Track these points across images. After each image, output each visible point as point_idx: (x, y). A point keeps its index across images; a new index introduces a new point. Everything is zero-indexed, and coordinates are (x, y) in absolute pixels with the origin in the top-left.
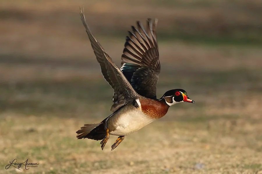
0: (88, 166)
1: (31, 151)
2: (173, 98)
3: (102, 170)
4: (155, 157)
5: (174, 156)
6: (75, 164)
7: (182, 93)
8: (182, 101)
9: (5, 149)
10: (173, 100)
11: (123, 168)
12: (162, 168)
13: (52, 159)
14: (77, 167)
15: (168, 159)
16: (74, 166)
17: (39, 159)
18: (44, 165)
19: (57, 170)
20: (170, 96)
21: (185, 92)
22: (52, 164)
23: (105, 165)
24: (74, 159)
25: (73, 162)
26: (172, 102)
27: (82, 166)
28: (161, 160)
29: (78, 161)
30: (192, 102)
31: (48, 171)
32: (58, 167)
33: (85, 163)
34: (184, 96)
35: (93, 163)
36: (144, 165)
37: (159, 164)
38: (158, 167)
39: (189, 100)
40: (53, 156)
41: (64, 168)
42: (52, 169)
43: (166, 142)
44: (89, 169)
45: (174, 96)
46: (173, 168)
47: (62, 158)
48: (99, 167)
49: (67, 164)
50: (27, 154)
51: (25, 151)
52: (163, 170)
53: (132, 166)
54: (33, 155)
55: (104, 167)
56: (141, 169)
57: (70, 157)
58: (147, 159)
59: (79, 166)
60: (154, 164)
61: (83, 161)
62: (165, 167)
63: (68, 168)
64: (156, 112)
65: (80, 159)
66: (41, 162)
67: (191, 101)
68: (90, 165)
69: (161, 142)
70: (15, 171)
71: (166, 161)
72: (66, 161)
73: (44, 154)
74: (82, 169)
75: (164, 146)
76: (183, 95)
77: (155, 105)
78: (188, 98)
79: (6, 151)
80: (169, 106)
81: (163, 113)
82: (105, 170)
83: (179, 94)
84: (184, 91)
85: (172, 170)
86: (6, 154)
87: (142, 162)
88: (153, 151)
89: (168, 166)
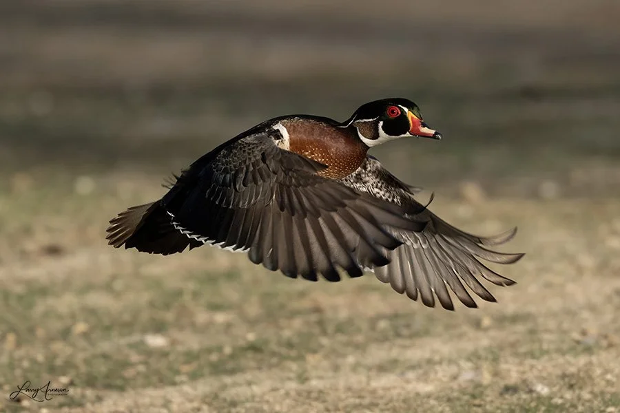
0: (359, 330)
1: (191, 286)
2: (381, 123)
3: (399, 341)
4: (555, 304)
5: (609, 299)
6: (321, 323)
7: (406, 110)
8: (405, 133)
9: (114, 277)
10: (381, 131)
11: (461, 336)
12: (576, 336)
13: (253, 310)
14: (324, 333)
15: (592, 308)
16: (316, 330)
17: (215, 307)
18: (228, 326)
19: (266, 342)
20: (371, 120)
21: (415, 108)
22: (252, 323)
23: (408, 326)
24: (318, 310)
25: (314, 318)
26: (375, 136)
27: (340, 329)
28: (570, 313)
29: (329, 314)
30: (434, 137)
31: (241, 343)
32: (270, 333)
33: (350, 321)
34: (412, 118)
35: (373, 321)
36: (520, 328)
37: (566, 325)
38: (565, 332)
39: (425, 130)
40: (254, 299)
41: (287, 334)
42: (251, 337)
43: (587, 261)
44: (360, 338)
45: (383, 117)
46: (606, 337)
47: (282, 307)
48: (391, 333)
49: (297, 323)
50: (179, 293)
51: (173, 284)
52: (578, 342)
53: (486, 330)
54: (196, 295)
55: (405, 332)
56: (512, 338)
57: (305, 304)
58: (532, 309)
59: (330, 329)
60: (552, 324)
61: (343, 314)
62: (584, 333)
63: (300, 334)
64: (330, 159)
65: (335, 308)
66: (220, 318)
67: (433, 132)
68: (364, 326)
69: (570, 259)
70: (142, 343)
71: (586, 314)
72: (294, 314)
73: (230, 293)
74: (341, 338)
75: (580, 270)
76: (410, 115)
77: (327, 140)
78: (424, 125)
79: (118, 285)
80: (366, 147)
81: (349, 165)
82: (407, 342)
83: (398, 113)
84: (411, 106)
85: (604, 343)
86: (117, 295)
87: (515, 319)
88: (548, 285)
89: (593, 330)
